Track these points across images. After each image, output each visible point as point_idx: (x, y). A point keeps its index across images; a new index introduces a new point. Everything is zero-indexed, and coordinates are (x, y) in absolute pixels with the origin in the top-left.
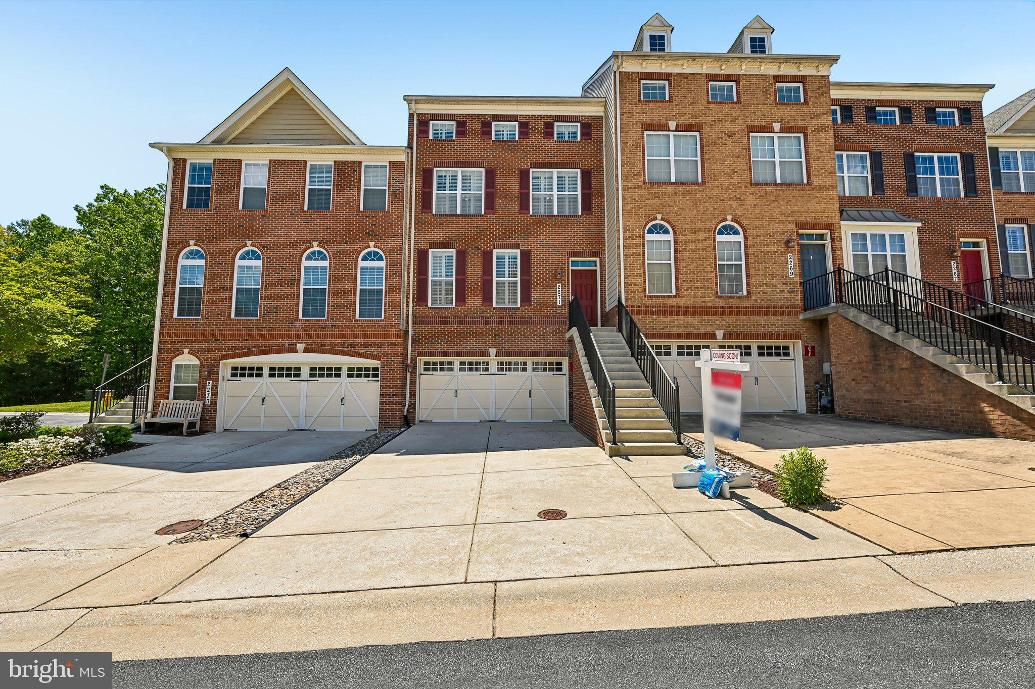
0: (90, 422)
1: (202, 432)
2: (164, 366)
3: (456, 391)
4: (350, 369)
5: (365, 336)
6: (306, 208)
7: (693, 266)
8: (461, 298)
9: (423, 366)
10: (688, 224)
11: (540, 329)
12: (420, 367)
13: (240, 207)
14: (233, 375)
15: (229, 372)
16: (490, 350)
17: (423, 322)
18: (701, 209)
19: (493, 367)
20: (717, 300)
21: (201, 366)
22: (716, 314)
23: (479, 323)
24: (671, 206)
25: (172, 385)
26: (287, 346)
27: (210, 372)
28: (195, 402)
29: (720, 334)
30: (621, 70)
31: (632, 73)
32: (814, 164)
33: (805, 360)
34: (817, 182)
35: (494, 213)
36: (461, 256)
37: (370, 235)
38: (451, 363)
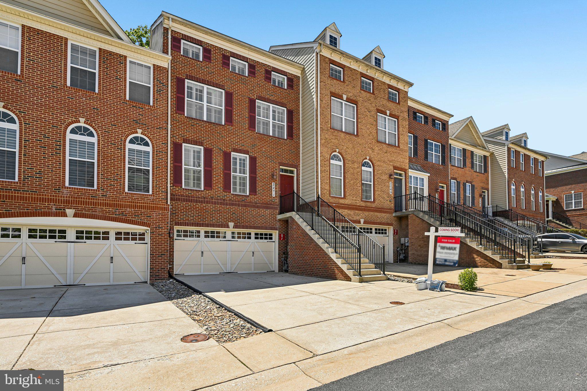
3: (202, 252)
4: (117, 233)
5: (135, 207)
6: (68, 84)
7: (352, 182)
8: (208, 184)
9: (176, 233)
10: (350, 158)
11: (262, 211)
16: (229, 223)
17: (178, 200)
18: (356, 150)
19: (229, 236)
20: (362, 202)
22: (361, 210)
23: (222, 204)
24: (343, 146)
26: (54, 210)
29: (362, 221)
30: (321, 53)
31: (326, 57)
32: (401, 137)
33: (394, 236)
34: (401, 146)
35: (232, 126)
36: (208, 153)
37: (137, 123)
38: (198, 232)
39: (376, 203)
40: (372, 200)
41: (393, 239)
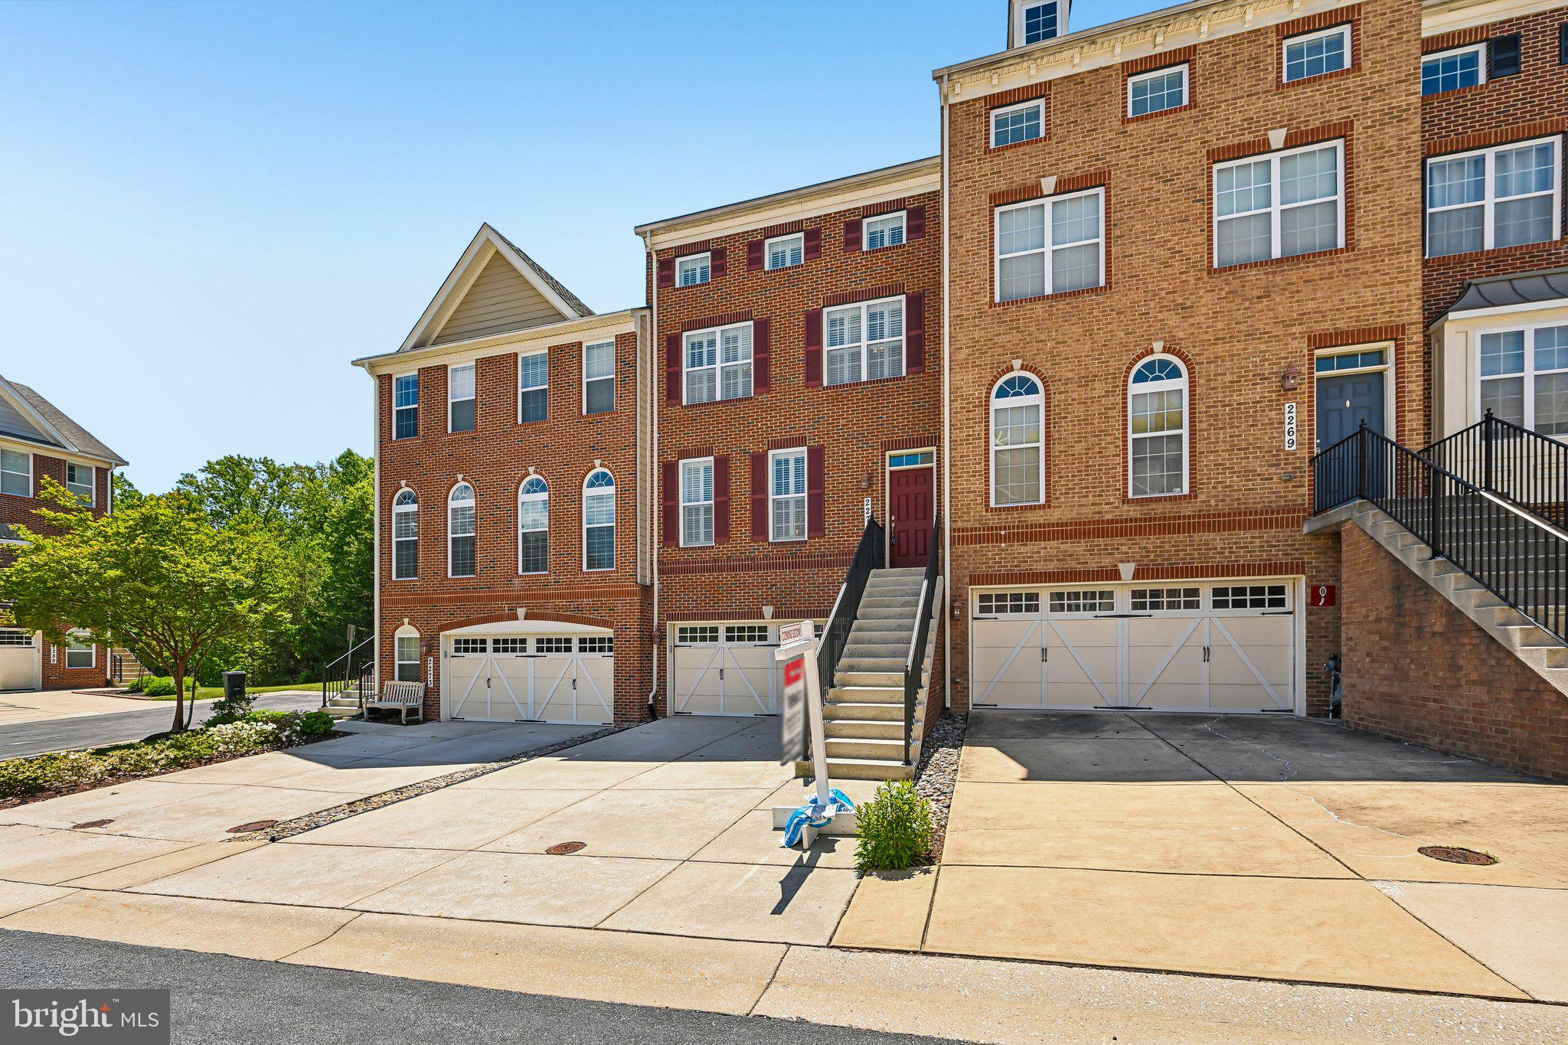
0: (324, 705)
1: (426, 719)
2: (388, 638)
3: (722, 671)
4: (582, 641)
5: (593, 595)
6: (520, 421)
7: (1079, 448)
8: (722, 531)
9: (677, 635)
10: (1072, 370)
12: (673, 636)
13: (449, 431)
14: (457, 650)
15: (453, 646)
16: (764, 608)
17: (672, 571)
18: (1101, 337)
19: (773, 634)
20: (1125, 507)
21: (421, 640)
22: (1121, 533)
23: (747, 568)
24: (1042, 341)
25: (397, 662)
26: (506, 612)
27: (430, 646)
28: (417, 684)
29: (1127, 570)
30: (952, 101)
31: (974, 100)
32: (1362, 200)
33: (1309, 613)
34: (1365, 240)
35: (768, 392)
36: (722, 467)
37: (594, 449)
38: (715, 630)
39: (1202, 497)
40: (1186, 490)
41: (1308, 623)
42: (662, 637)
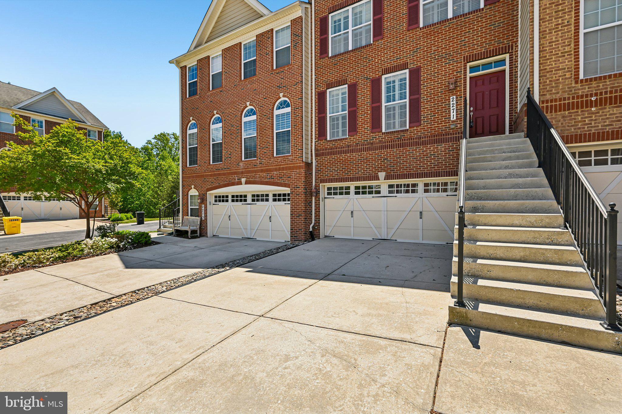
0: (160, 227)
1: (201, 235)
2: (186, 195)
3: (352, 212)
4: (274, 195)
5: (279, 169)
6: (243, 78)
8: (353, 128)
9: (326, 191)
12: (323, 192)
13: (211, 89)
14: (216, 201)
15: (214, 199)
16: (379, 173)
17: (323, 154)
19: (384, 190)
21: (199, 195)
23: (369, 149)
25: (190, 207)
26: (237, 180)
27: (203, 199)
28: (197, 218)
35: (382, 39)
36: (353, 90)
37: (280, 87)
38: (348, 188)
42: (318, 192)
